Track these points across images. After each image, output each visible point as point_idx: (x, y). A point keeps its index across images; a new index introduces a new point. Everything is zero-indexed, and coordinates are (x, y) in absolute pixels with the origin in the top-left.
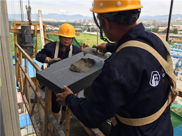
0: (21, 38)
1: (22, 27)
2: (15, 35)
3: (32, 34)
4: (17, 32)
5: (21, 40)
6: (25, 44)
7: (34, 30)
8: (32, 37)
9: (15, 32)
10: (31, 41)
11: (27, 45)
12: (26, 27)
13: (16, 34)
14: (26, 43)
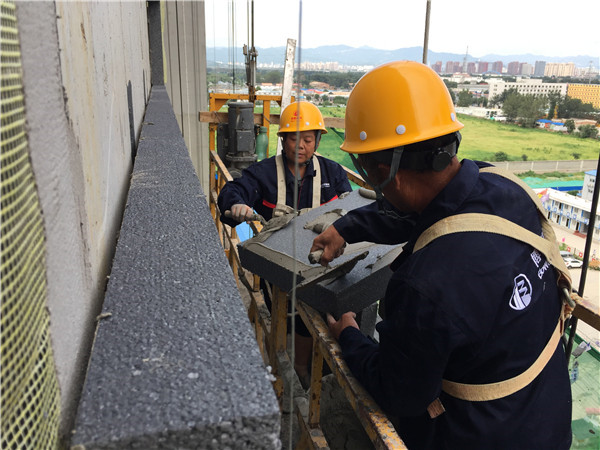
0: (227, 137)
1: (231, 107)
2: (211, 130)
3: (256, 127)
4: (217, 121)
5: (226, 145)
6: (236, 155)
7: (262, 115)
8: (256, 136)
9: (212, 121)
10: (252, 145)
11: (241, 159)
12: (241, 107)
13: (215, 127)
14: (237, 153)
